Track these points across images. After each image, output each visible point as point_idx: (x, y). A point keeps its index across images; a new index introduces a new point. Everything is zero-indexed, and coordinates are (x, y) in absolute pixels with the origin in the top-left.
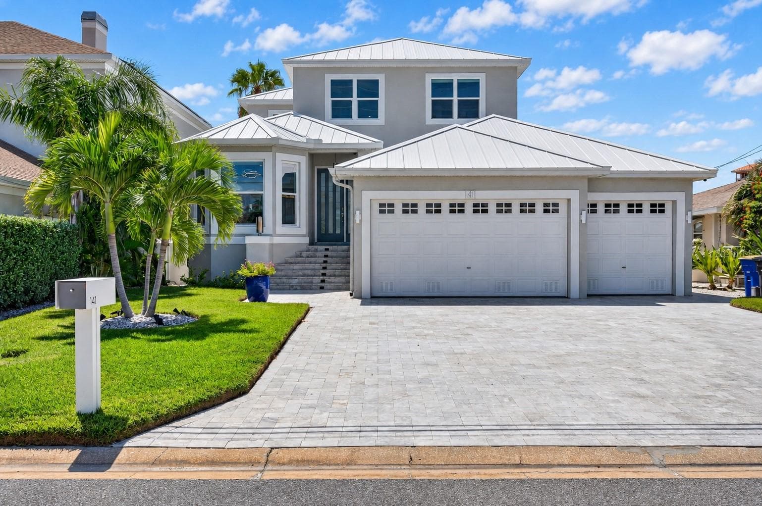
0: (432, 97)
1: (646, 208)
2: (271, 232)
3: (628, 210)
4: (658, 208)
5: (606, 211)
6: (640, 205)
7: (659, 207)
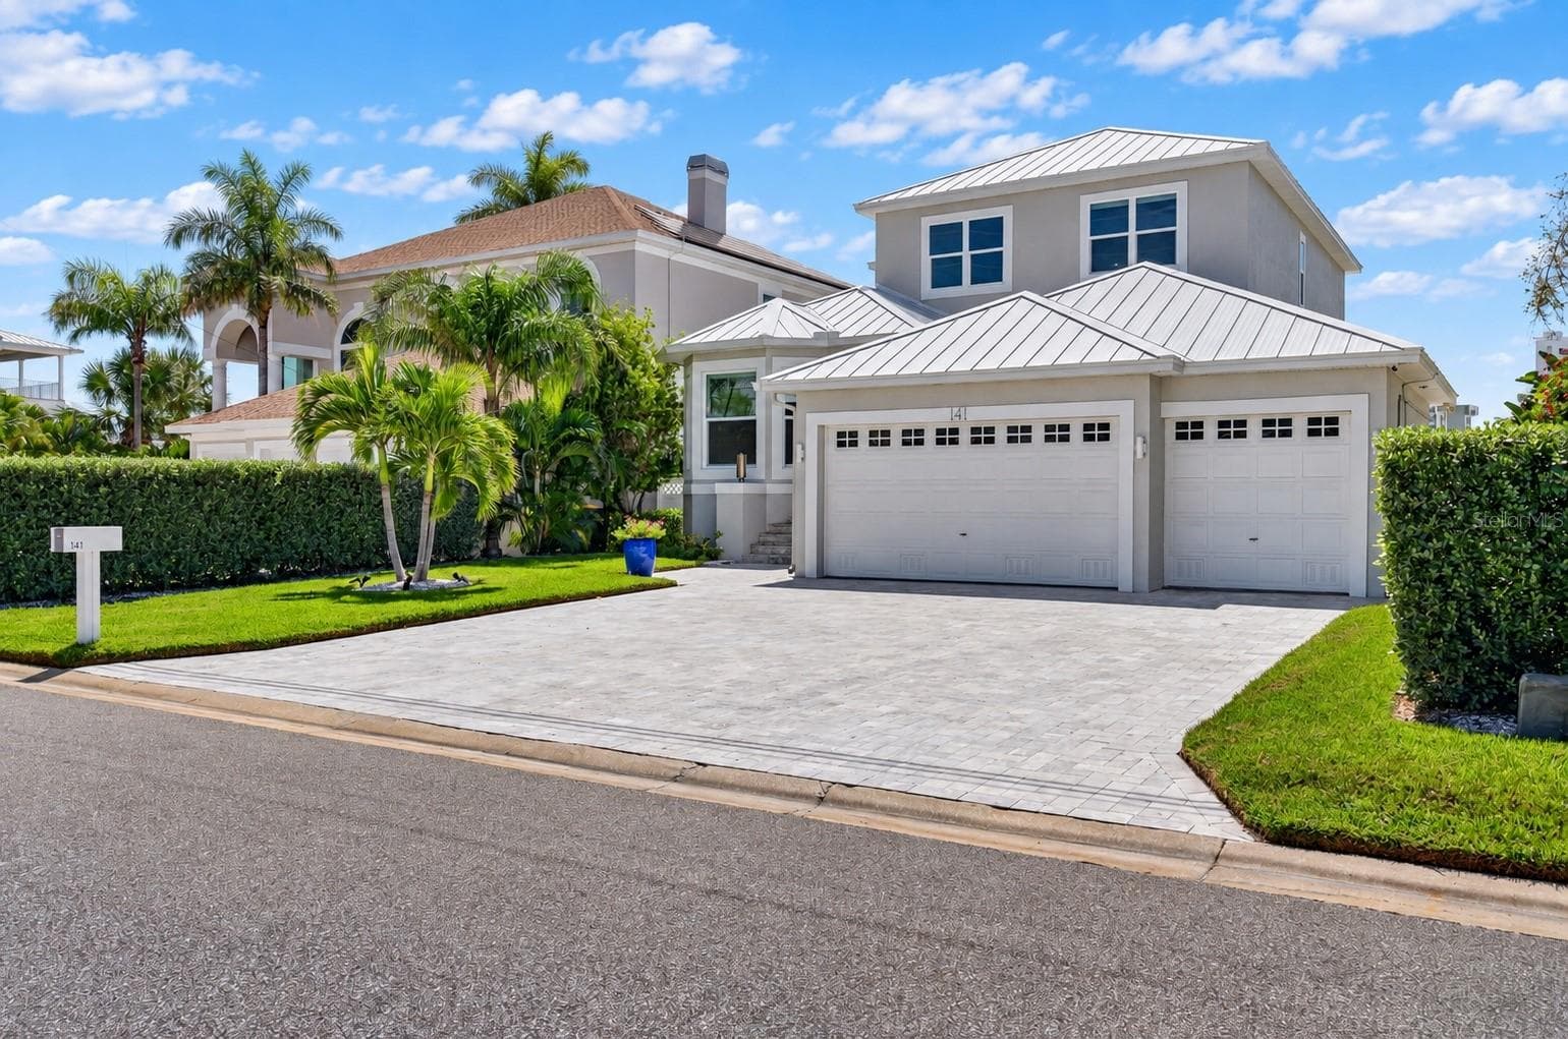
0: (1091, 235)
1: (1300, 427)
2: (763, 477)
3: (1264, 431)
4: (1323, 427)
5: (1221, 435)
6: (1287, 422)
7: (1326, 424)
